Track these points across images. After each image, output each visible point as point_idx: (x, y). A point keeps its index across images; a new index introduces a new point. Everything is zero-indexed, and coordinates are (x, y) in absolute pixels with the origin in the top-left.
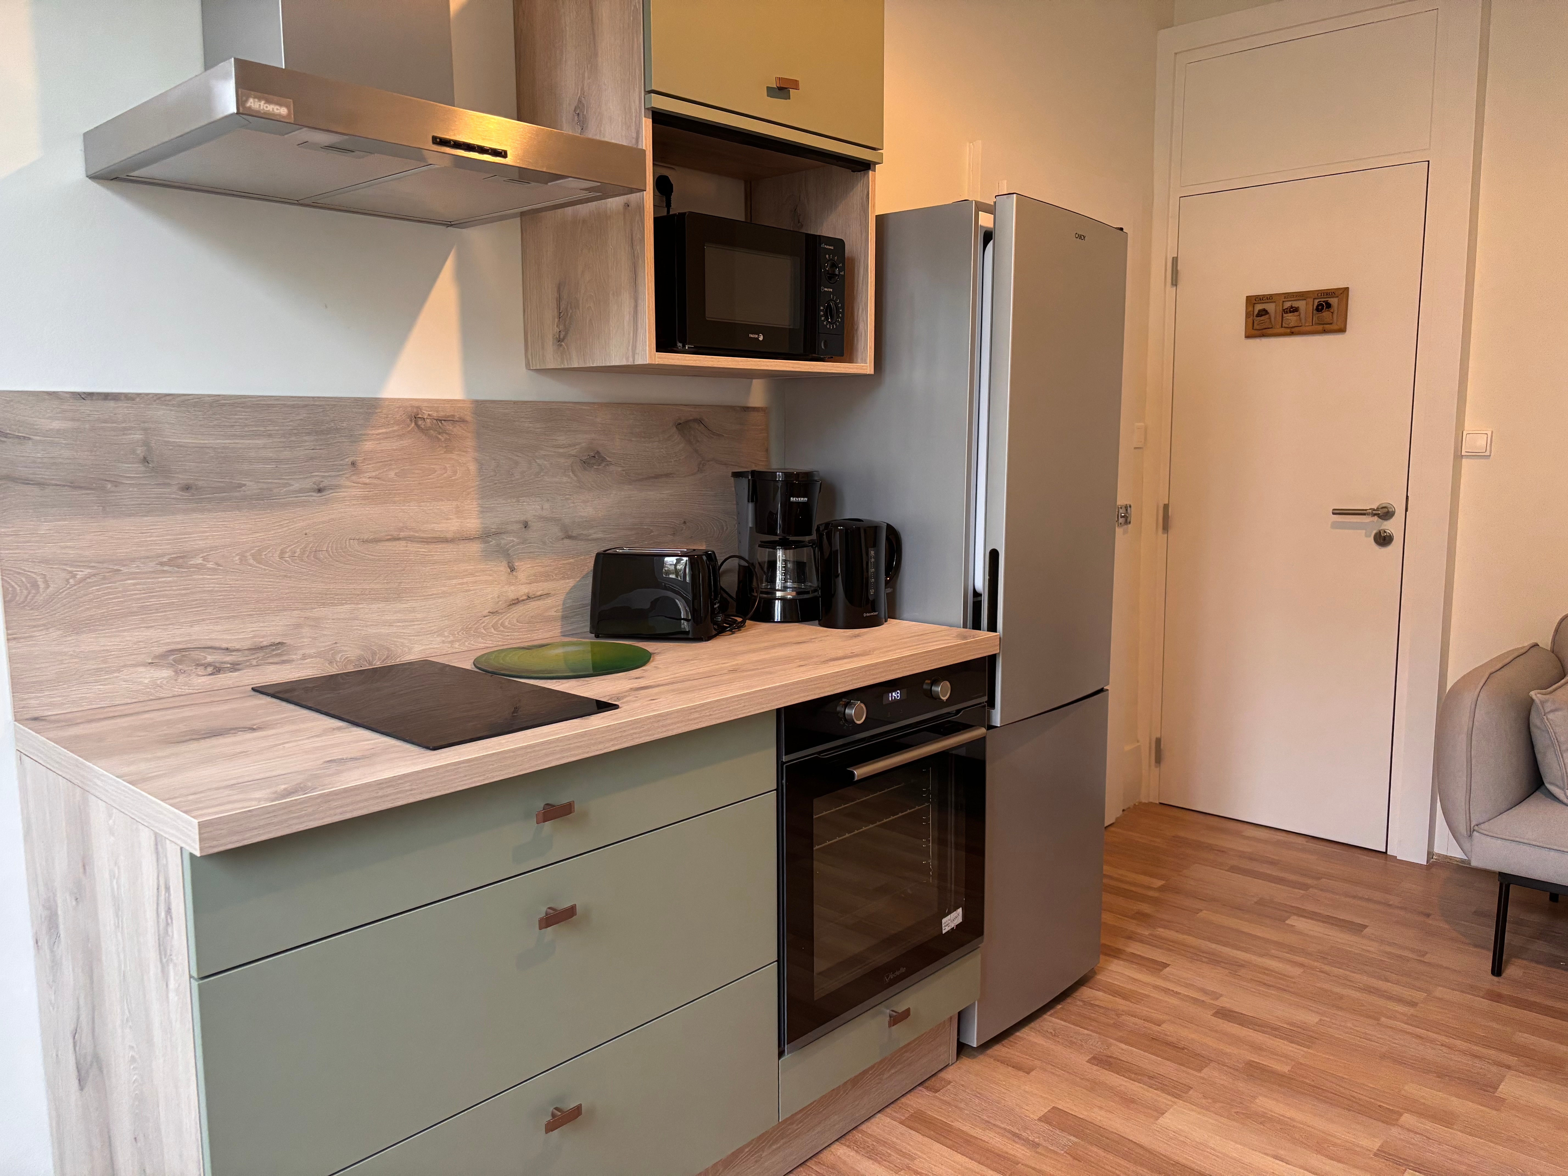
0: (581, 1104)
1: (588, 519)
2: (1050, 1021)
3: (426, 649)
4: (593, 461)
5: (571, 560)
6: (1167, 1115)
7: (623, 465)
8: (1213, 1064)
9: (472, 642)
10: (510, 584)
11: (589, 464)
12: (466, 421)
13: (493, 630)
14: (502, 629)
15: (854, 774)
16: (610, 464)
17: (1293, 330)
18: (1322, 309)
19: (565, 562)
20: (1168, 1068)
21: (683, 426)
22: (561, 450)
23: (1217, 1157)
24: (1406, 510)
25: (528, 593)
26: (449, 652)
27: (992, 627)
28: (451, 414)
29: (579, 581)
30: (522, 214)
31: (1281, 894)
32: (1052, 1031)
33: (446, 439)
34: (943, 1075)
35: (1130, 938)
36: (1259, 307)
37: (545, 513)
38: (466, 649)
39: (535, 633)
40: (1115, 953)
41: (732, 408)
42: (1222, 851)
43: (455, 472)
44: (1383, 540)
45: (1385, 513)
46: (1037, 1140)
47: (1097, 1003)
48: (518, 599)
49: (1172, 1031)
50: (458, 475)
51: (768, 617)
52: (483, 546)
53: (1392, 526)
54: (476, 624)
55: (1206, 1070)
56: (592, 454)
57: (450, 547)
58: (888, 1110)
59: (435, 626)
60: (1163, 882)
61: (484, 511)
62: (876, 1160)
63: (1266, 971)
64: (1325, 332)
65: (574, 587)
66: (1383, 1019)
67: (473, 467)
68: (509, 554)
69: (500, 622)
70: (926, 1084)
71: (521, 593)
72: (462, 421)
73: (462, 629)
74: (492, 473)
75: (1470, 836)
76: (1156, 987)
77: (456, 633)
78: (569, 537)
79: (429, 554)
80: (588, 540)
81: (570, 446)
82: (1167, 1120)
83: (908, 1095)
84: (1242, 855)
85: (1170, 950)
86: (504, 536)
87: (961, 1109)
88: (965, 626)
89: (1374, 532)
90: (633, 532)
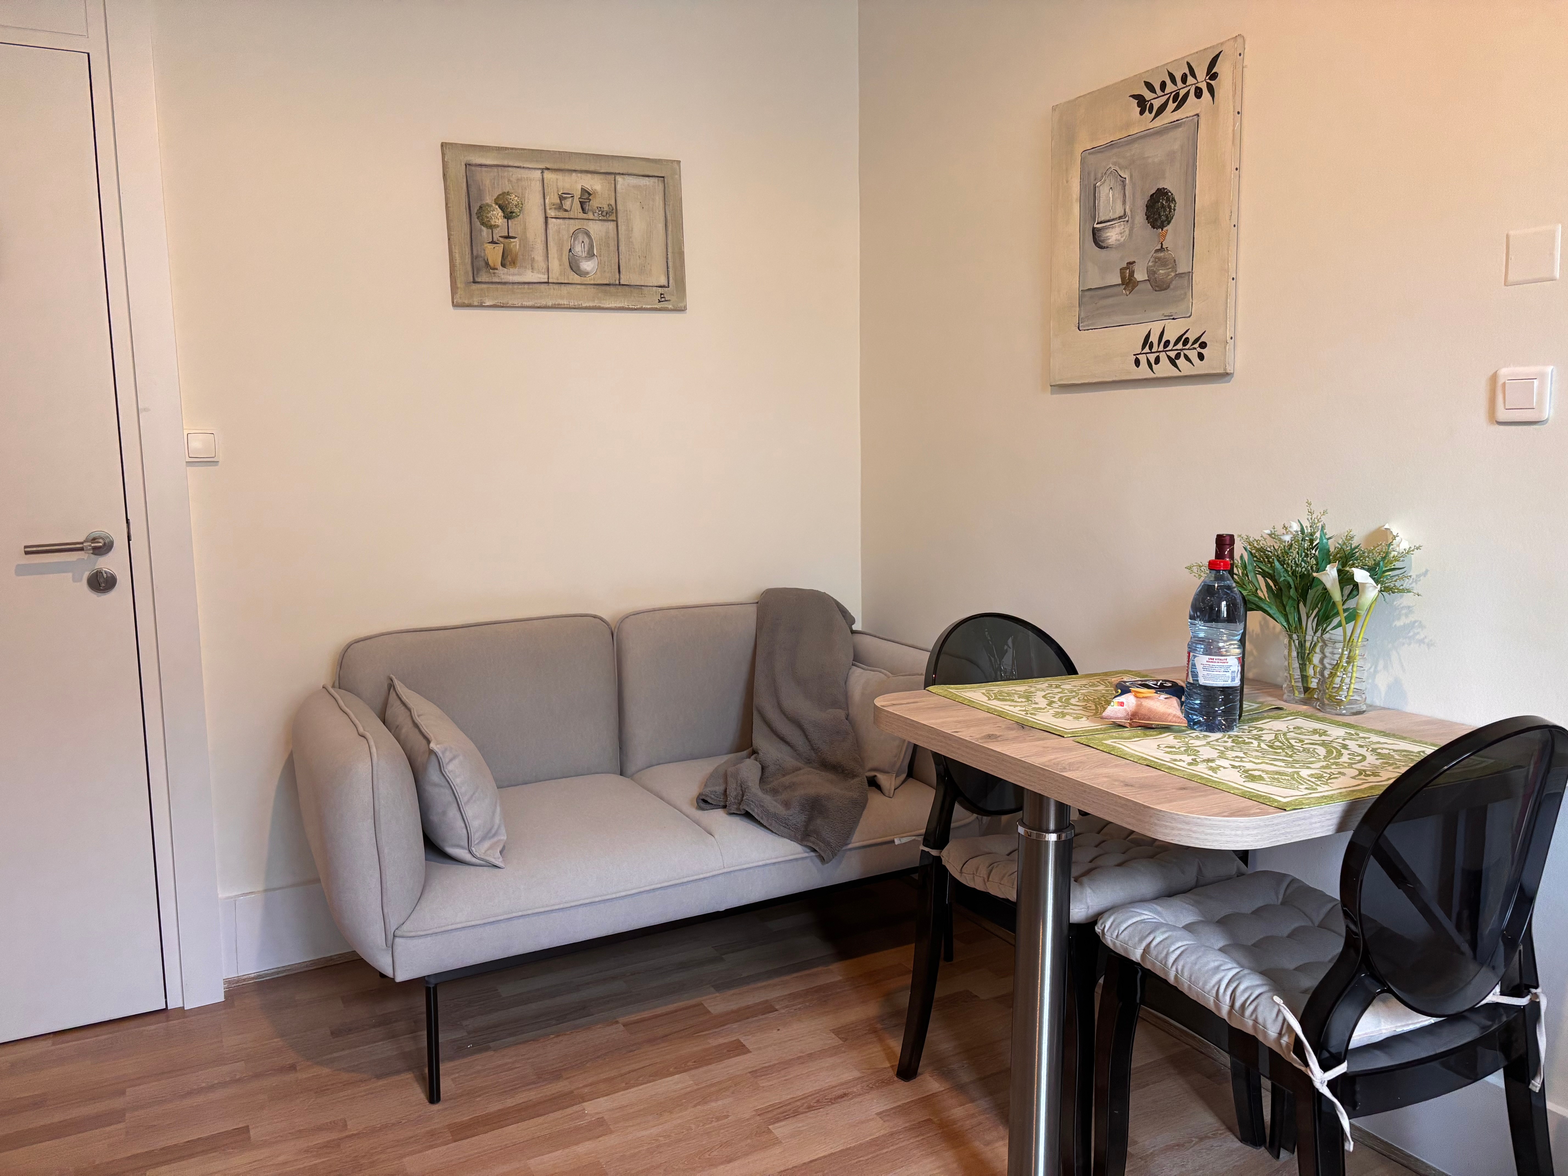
24: (129, 540)
44: (101, 583)
45: (102, 547)
53: (110, 564)
89: (86, 575)
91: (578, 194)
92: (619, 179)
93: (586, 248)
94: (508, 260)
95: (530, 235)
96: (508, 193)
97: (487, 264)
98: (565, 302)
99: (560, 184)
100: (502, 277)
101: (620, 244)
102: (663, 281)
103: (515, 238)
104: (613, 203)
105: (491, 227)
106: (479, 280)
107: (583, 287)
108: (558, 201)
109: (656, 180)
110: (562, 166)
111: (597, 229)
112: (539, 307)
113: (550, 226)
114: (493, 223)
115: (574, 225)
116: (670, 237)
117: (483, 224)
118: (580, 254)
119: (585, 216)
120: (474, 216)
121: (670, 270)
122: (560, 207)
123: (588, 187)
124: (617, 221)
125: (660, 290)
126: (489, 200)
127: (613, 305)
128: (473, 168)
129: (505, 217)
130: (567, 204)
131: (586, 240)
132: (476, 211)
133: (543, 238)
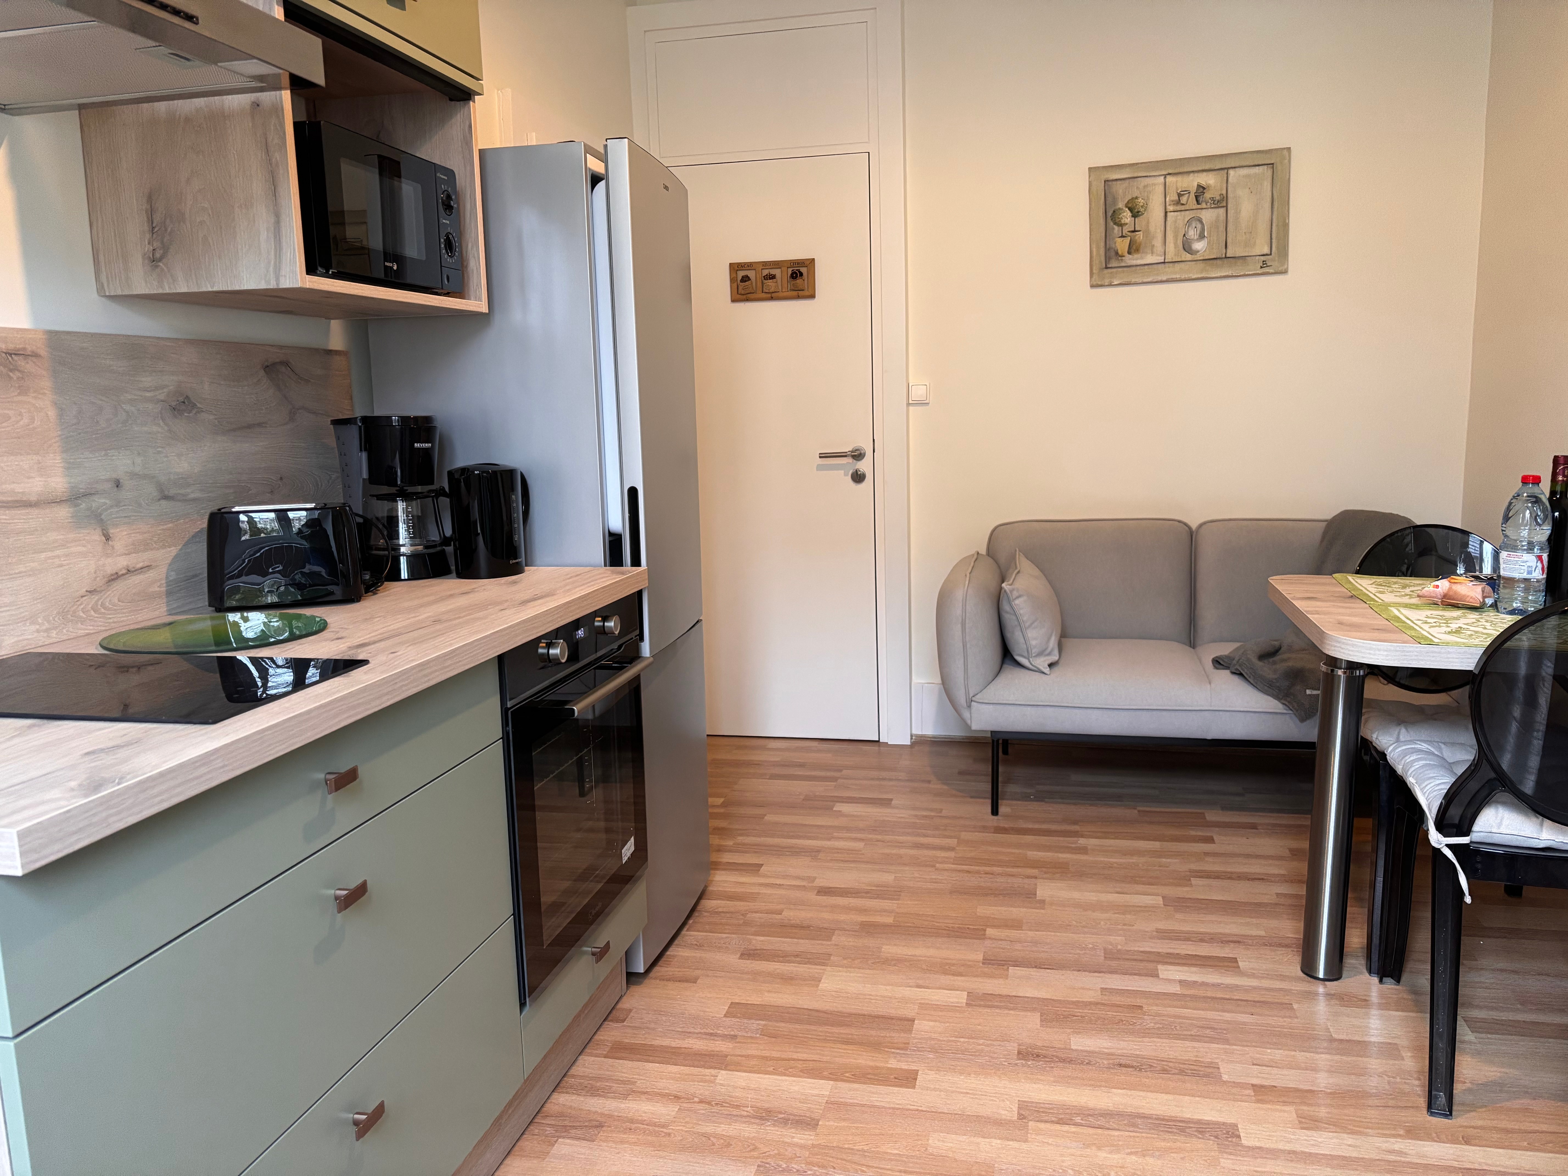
0: (383, 1102)
1: (184, 476)
2: (690, 935)
3: (19, 641)
4: (183, 407)
5: (170, 525)
6: (822, 981)
7: (215, 413)
8: (836, 932)
9: (71, 629)
10: (107, 556)
11: (179, 410)
12: (40, 356)
13: (92, 613)
14: (103, 610)
15: (574, 710)
16: (200, 411)
17: (773, 295)
18: (796, 277)
19: (165, 527)
20: (804, 945)
21: (271, 369)
22: (148, 394)
23: (876, 1000)
24: (874, 452)
25: (128, 566)
26: (46, 643)
27: (636, 562)
28: (21, 346)
29: (181, 550)
30: (81, 107)
31: (819, 789)
32: (695, 943)
33: (18, 378)
34: (620, 1006)
35: (719, 851)
36: (741, 274)
37: (137, 469)
38: (65, 637)
39: (139, 614)
40: (715, 866)
41: (317, 350)
42: (758, 764)
43: (32, 419)
44: (858, 478)
45: (858, 455)
46: (732, 1033)
47: (720, 910)
48: (117, 573)
49: (791, 915)
50: (37, 423)
51: (395, 576)
52: (71, 510)
53: (864, 466)
54: (73, 606)
55: (834, 938)
56: (181, 399)
57: (35, 512)
58: (587, 1050)
59: (27, 611)
60: (722, 800)
61: (69, 467)
62: (600, 1096)
63: (838, 850)
64: (798, 297)
65: (176, 557)
66: (937, 865)
67: (52, 413)
68: (102, 520)
69: (100, 603)
70: (610, 1018)
71: (120, 566)
72: (35, 355)
73: (58, 613)
74: (75, 421)
75: (969, 706)
76: (761, 885)
77: (51, 618)
78: (166, 498)
79: (11, 521)
80: (186, 500)
81: (156, 389)
82: (824, 985)
83: (598, 1032)
84: (775, 764)
85: (756, 852)
86: (95, 498)
87: (654, 1029)
88: (605, 565)
89: (850, 472)
90: (232, 491)
91: (1194, 189)
92: (1231, 172)
93: (1198, 232)
94: (1133, 248)
95: (1152, 228)
96: (1137, 198)
97: (1117, 253)
98: (1178, 276)
99: (1179, 185)
100: (1128, 261)
101: (1229, 225)
102: (1266, 250)
103: (1140, 231)
104: (1224, 192)
105: (1121, 225)
106: (1110, 266)
107: (1194, 263)
108: (1177, 198)
109: (1266, 167)
110: (1182, 170)
111: (1208, 216)
112: (1156, 282)
113: (1168, 219)
114: (1123, 222)
115: (1188, 215)
116: (1275, 213)
117: (1115, 224)
118: (1192, 237)
119: (1199, 206)
120: (1109, 219)
121: (1274, 241)
122: (1178, 203)
123: (1203, 183)
124: (1227, 207)
125: (1263, 258)
126: (1121, 205)
127: (1218, 275)
128: (1110, 183)
129: (1132, 216)
130: (1184, 200)
131: (1199, 226)
132: (1110, 214)
133: (1163, 229)
